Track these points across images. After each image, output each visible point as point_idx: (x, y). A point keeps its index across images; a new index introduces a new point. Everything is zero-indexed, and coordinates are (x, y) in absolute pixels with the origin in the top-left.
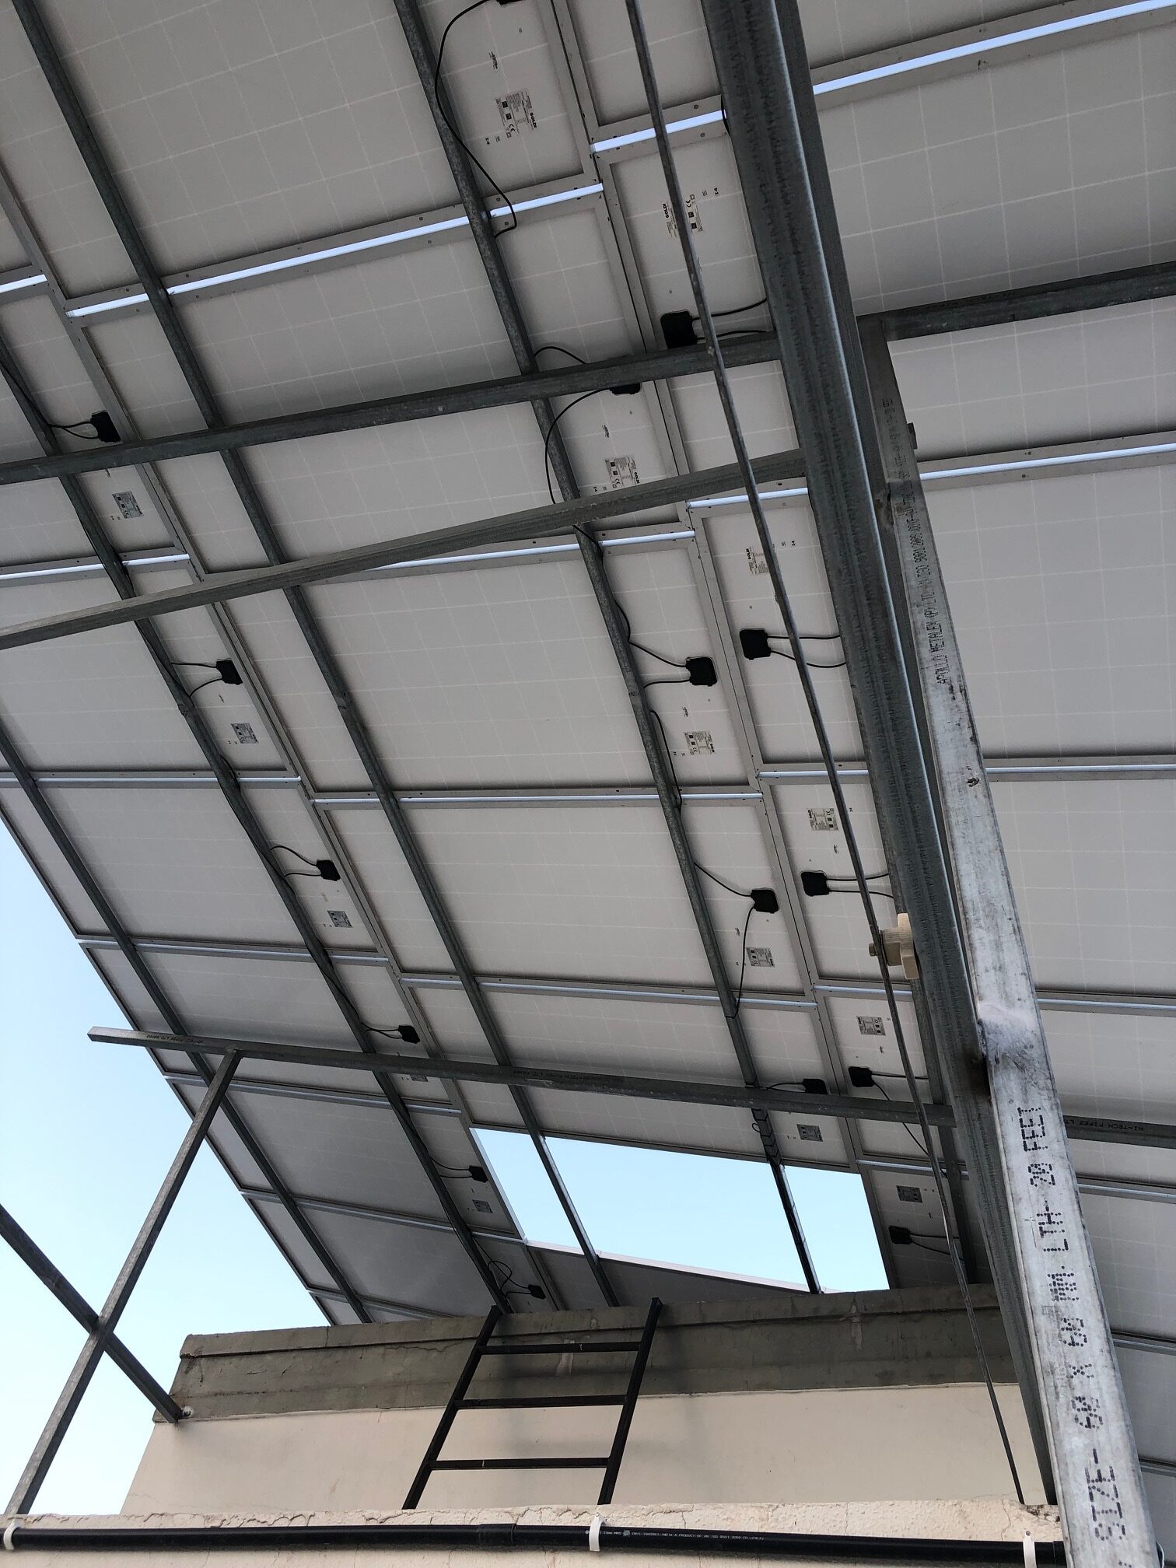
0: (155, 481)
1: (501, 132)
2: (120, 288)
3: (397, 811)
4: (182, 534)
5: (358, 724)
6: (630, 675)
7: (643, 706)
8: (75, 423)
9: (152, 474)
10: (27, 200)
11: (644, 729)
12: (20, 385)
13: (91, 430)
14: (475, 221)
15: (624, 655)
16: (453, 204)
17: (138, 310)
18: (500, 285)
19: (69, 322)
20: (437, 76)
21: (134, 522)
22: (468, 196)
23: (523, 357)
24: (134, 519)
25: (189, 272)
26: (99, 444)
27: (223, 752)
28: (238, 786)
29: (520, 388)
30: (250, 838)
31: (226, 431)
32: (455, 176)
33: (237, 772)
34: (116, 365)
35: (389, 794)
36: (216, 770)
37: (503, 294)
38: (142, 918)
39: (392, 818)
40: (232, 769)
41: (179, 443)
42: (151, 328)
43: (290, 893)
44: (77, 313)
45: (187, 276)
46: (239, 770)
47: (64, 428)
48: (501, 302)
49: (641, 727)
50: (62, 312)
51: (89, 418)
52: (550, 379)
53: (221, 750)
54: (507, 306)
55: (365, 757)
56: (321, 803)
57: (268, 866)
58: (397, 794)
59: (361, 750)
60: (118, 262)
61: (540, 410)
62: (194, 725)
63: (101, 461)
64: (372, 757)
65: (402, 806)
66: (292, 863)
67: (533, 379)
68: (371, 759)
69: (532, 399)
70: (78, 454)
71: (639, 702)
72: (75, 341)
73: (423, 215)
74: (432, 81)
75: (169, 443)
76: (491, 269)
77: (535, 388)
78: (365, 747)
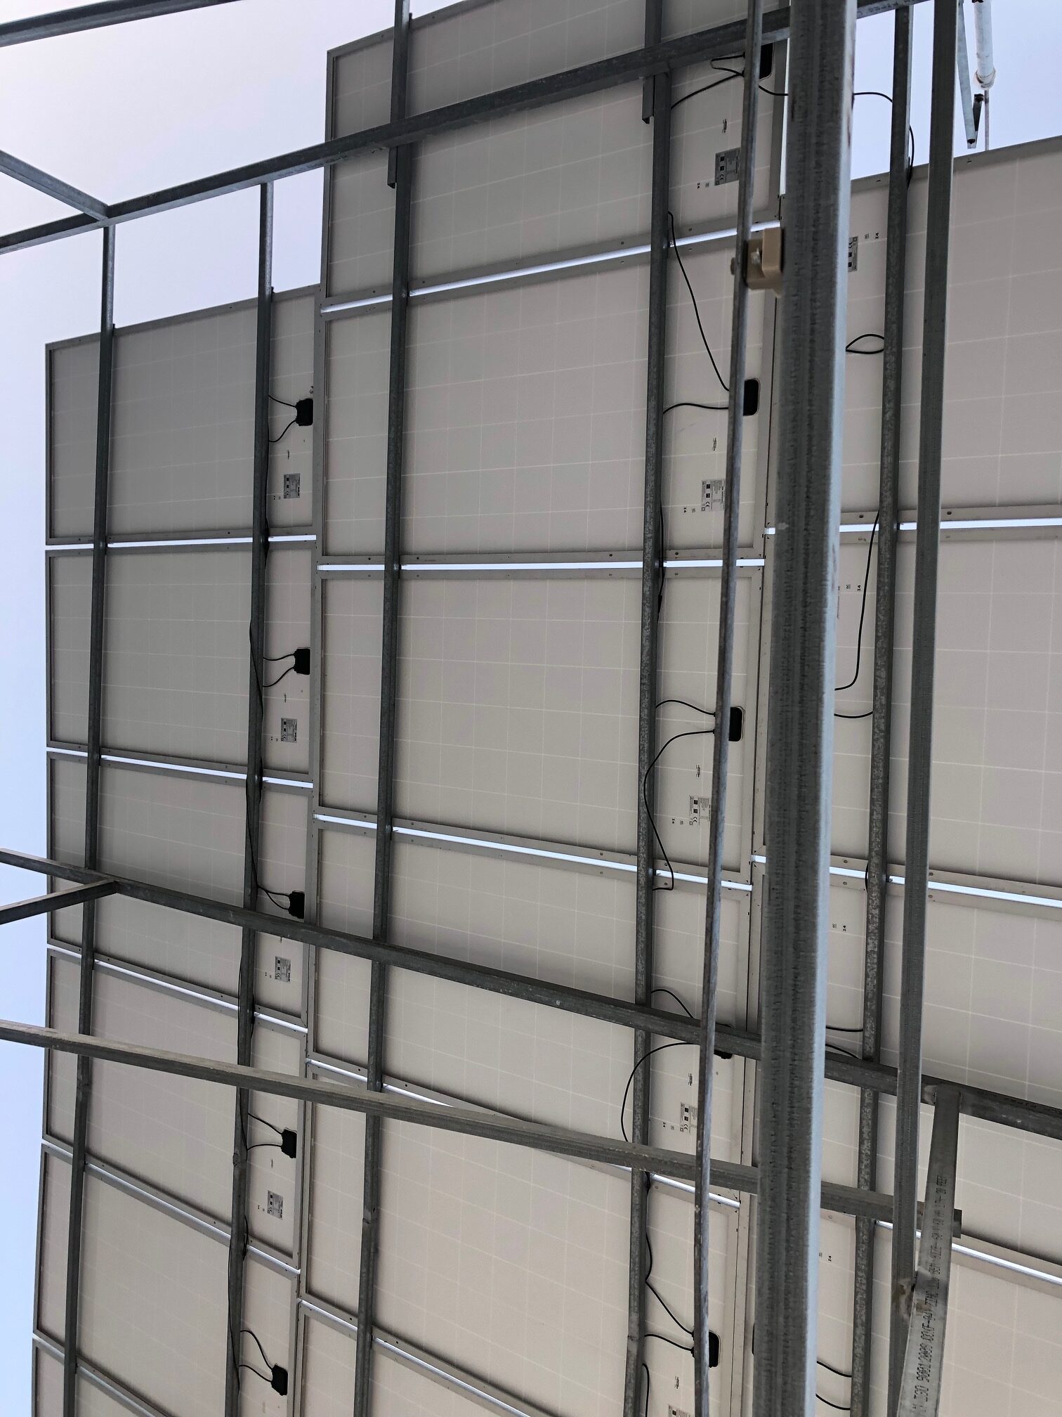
0: (313, 961)
1: (686, 820)
2: (361, 813)
3: (368, 1350)
4: (311, 1011)
5: (373, 1244)
6: (635, 1317)
7: (637, 1356)
8: (278, 892)
9: (313, 954)
10: (328, 733)
11: (630, 1382)
12: (254, 850)
13: (287, 902)
14: (643, 873)
15: (637, 1293)
16: (630, 854)
17: (365, 833)
18: (643, 927)
19: (312, 821)
20: (652, 765)
21: (281, 984)
22: (643, 853)
23: (641, 991)
24: (282, 982)
25: (414, 821)
26: (286, 915)
27: (248, 1215)
28: (245, 1252)
29: (629, 1014)
30: (229, 1309)
31: (385, 947)
32: (639, 836)
33: (250, 1239)
34: (330, 863)
35: (368, 1328)
36: (234, 1229)
37: (644, 935)
38: (97, 1344)
39: (360, 1355)
40: (247, 1233)
41: (344, 941)
42: (368, 850)
43: (236, 1386)
44: (322, 817)
45: (412, 824)
46: (254, 1237)
47: (267, 892)
48: (640, 940)
49: (628, 1378)
50: (311, 812)
51: (290, 892)
52: (656, 1018)
53: (248, 1212)
54: (643, 946)
55: (363, 1280)
56: (305, 1306)
57: (230, 1347)
58: (376, 1331)
59: (364, 1270)
60: (369, 795)
61: (640, 1039)
62: (237, 1177)
63: (281, 928)
64: (370, 1282)
65: (375, 1347)
66: (252, 1355)
67: (643, 1012)
68: (368, 1284)
69: (637, 1027)
70: (266, 916)
71: (634, 1350)
72: (310, 835)
73: (604, 852)
74: (646, 768)
75: (337, 938)
76: (641, 913)
77: (641, 1019)
78: (368, 1270)
